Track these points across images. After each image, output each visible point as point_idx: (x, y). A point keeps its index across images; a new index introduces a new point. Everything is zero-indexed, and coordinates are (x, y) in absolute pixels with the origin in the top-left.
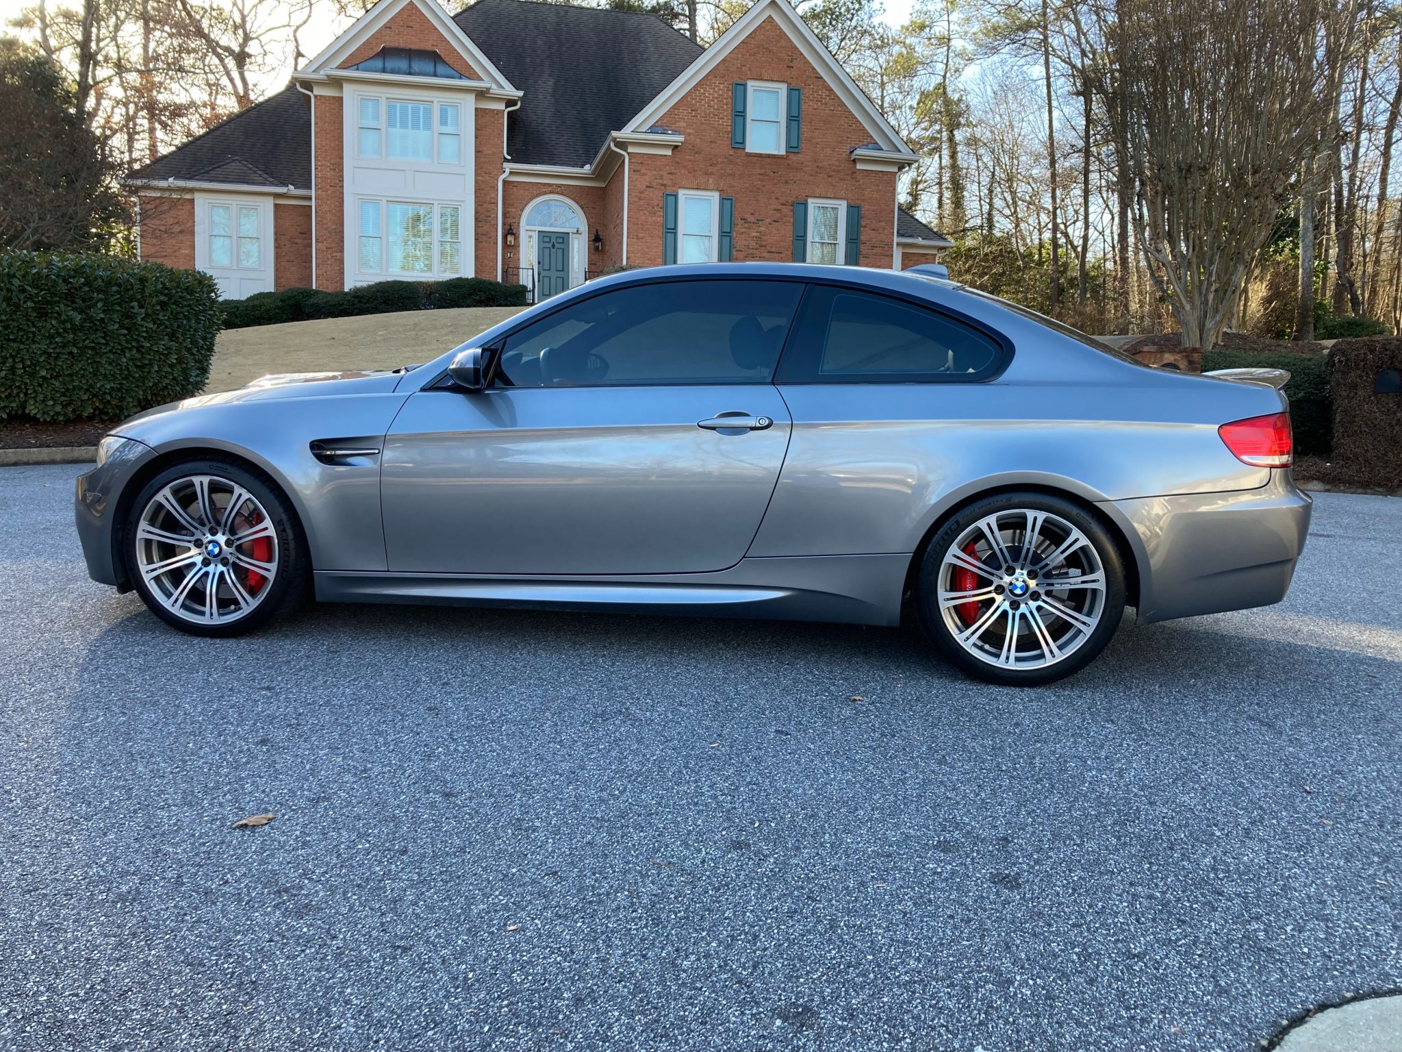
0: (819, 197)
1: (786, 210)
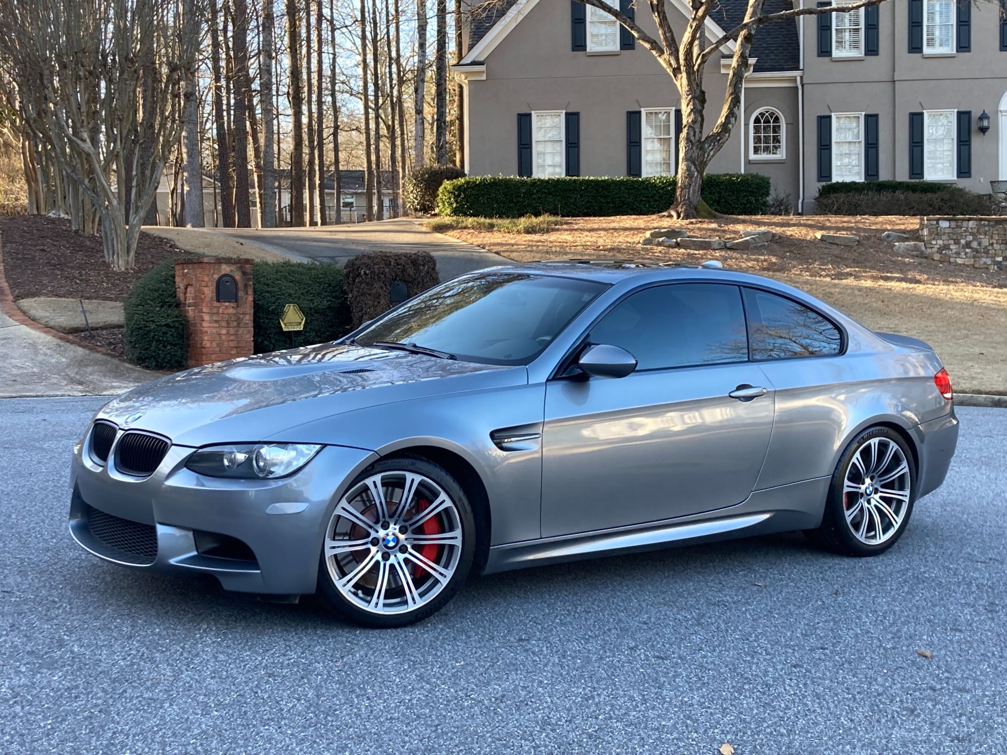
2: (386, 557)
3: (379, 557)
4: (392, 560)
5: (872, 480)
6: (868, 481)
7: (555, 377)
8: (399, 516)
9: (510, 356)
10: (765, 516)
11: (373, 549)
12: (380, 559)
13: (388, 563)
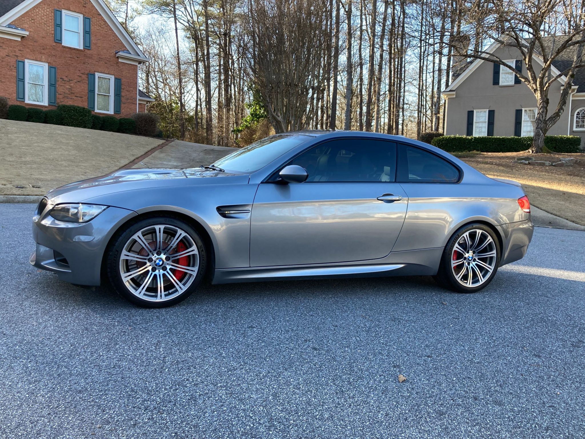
0: (101, 73)
1: (84, 77)
2: (154, 270)
3: (150, 268)
4: (157, 272)
7: (267, 182)
8: (167, 251)
10: (400, 266)
11: (148, 264)
12: (150, 270)
13: (154, 273)
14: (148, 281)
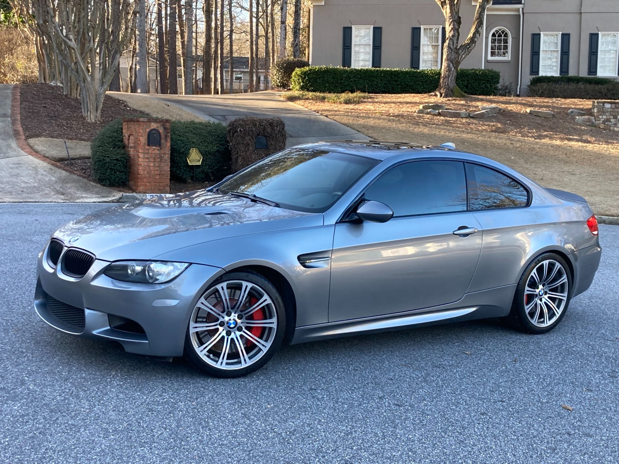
2: (228, 333)
4: (233, 335)
5: (543, 287)
6: (541, 287)
7: (341, 221)
8: (238, 308)
9: (313, 206)
10: (474, 309)
11: (221, 329)
12: (225, 335)
13: (230, 338)
14: (226, 348)
